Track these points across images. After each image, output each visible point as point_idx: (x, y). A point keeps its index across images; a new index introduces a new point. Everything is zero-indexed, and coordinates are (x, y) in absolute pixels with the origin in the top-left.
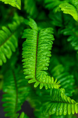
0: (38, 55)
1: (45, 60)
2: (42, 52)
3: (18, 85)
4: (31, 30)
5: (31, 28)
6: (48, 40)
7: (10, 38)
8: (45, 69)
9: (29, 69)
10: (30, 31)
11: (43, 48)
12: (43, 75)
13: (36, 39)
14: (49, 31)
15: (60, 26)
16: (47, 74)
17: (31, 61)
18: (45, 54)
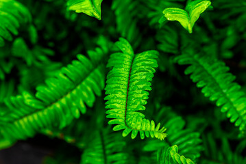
0: (130, 89)
1: (141, 96)
2: (136, 84)
3: (108, 152)
4: (122, 55)
5: (121, 52)
6: (147, 67)
7: (92, 74)
8: (140, 109)
9: (116, 110)
10: (119, 56)
11: (138, 78)
12: (137, 118)
13: (128, 67)
14: (150, 55)
15: (175, 52)
16: (144, 116)
17: (118, 98)
18: (141, 86)
